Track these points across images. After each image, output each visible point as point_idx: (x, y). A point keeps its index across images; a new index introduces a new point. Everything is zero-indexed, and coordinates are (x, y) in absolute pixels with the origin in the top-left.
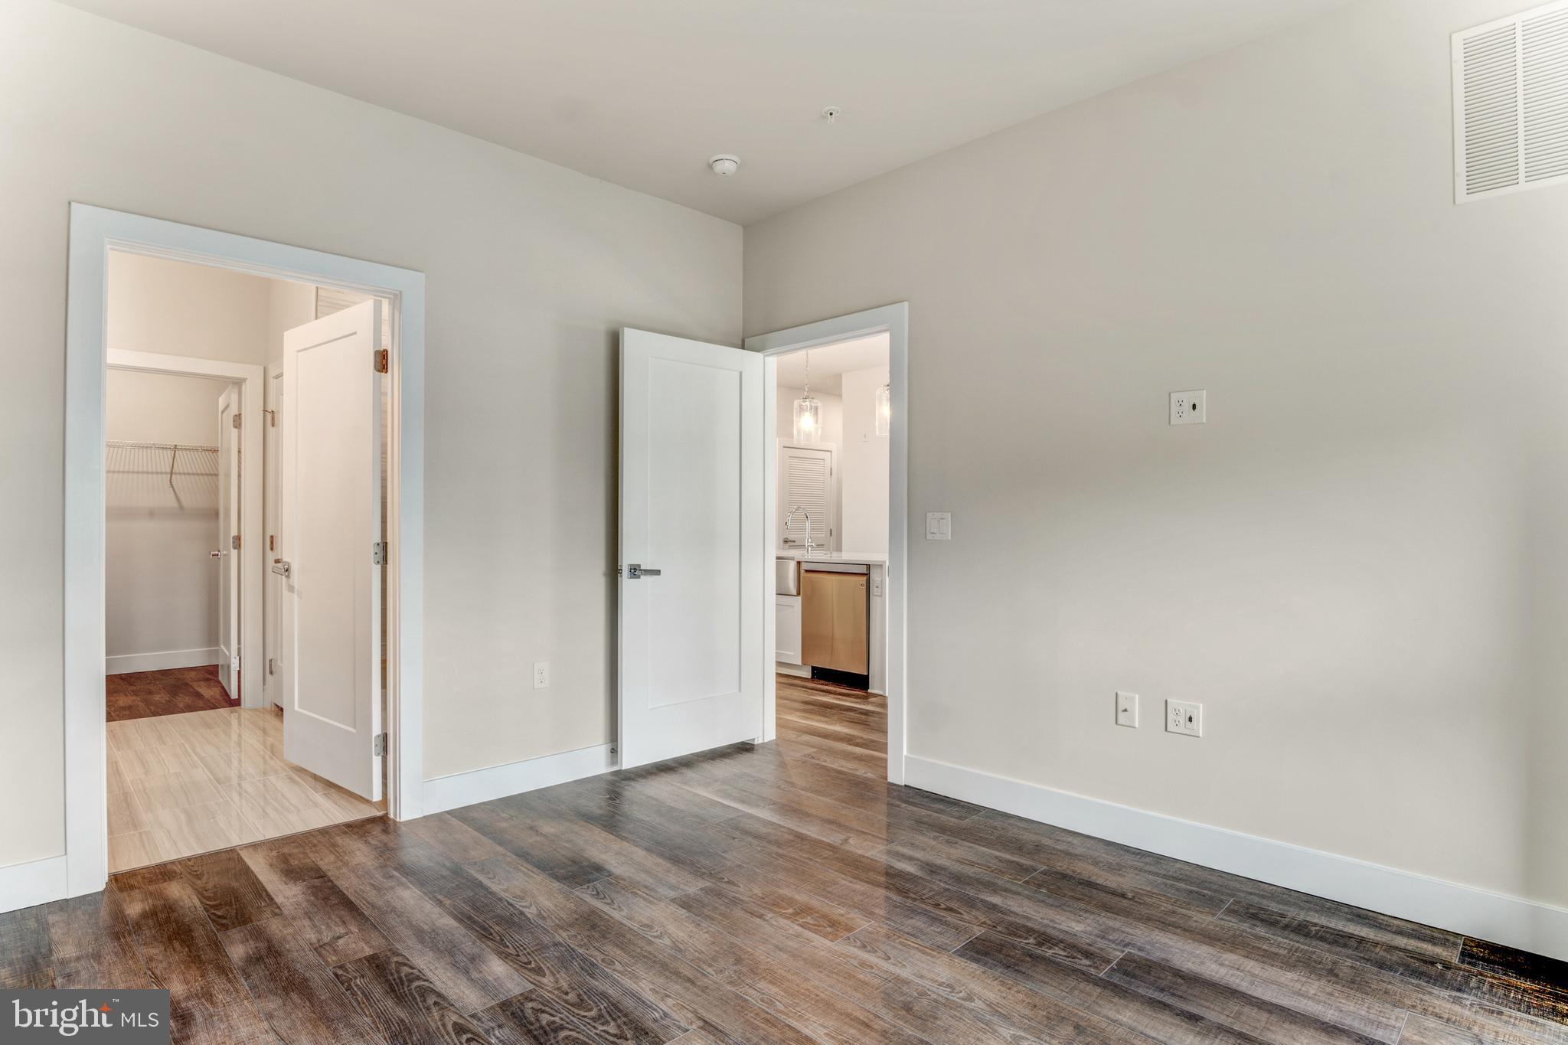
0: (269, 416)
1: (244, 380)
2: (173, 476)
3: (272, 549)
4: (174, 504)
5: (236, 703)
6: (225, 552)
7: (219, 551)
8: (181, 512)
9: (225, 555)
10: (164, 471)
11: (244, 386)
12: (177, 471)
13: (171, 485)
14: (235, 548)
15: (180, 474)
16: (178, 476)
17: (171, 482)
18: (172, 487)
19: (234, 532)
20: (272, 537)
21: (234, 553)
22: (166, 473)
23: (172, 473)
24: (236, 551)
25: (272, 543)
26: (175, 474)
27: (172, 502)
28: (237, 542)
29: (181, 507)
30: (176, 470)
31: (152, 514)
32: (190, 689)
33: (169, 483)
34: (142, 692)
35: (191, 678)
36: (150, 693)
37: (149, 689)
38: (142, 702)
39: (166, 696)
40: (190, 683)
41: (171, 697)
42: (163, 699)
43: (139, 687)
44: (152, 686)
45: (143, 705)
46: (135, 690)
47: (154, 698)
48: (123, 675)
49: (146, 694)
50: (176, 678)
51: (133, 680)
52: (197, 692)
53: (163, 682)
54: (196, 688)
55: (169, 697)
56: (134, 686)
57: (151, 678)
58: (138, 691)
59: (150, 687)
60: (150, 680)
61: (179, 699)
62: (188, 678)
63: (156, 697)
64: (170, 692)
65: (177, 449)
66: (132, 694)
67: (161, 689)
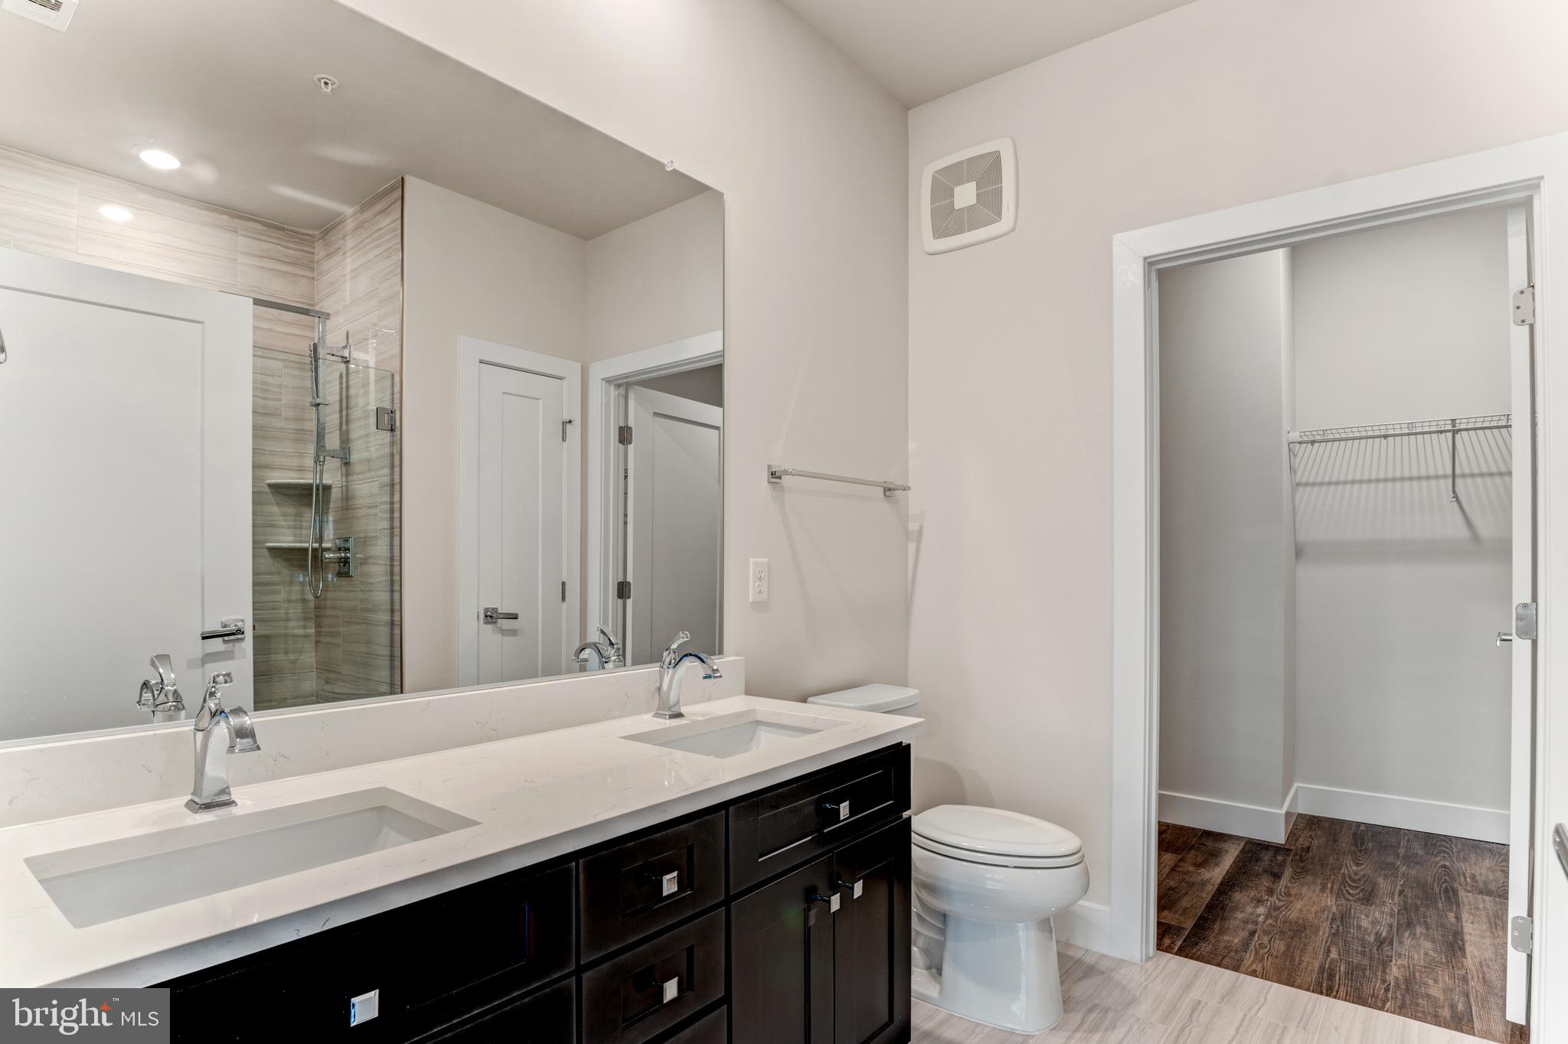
1: (1534, 184)
2: (1457, 480)
4: (1462, 532)
5: (1522, 1036)
11: (1536, 204)
12: (1467, 471)
13: (1456, 496)
14: (1523, 634)
15: (1471, 474)
16: (1464, 480)
17: (1454, 492)
18: (1458, 500)
19: (1522, 596)
21: (1521, 646)
22: (1445, 477)
23: (1454, 476)
24: (1529, 642)
26: (1460, 476)
27: (1456, 530)
29: (1475, 537)
32: (1451, 915)
33: (1452, 495)
34: (1357, 887)
35: (1473, 877)
36: (1369, 897)
37: (1375, 885)
38: (1331, 924)
39: (1389, 920)
40: (1462, 893)
41: (1395, 929)
42: (1375, 931)
43: (1362, 870)
44: (1386, 875)
45: (1327, 935)
46: (1350, 877)
47: (1363, 917)
48: (1362, 828)
49: (1360, 899)
50: (1445, 866)
51: (1370, 845)
52: (1458, 934)
53: (1413, 872)
54: (1465, 916)
55: (1391, 926)
56: (1358, 865)
57: (1402, 851)
58: (1354, 881)
59: (1381, 880)
60: (1398, 855)
61: (1408, 942)
62: (1467, 875)
63: (1367, 916)
64: (1406, 909)
65: (1459, 430)
66: (1336, 887)
67: (1397, 892)
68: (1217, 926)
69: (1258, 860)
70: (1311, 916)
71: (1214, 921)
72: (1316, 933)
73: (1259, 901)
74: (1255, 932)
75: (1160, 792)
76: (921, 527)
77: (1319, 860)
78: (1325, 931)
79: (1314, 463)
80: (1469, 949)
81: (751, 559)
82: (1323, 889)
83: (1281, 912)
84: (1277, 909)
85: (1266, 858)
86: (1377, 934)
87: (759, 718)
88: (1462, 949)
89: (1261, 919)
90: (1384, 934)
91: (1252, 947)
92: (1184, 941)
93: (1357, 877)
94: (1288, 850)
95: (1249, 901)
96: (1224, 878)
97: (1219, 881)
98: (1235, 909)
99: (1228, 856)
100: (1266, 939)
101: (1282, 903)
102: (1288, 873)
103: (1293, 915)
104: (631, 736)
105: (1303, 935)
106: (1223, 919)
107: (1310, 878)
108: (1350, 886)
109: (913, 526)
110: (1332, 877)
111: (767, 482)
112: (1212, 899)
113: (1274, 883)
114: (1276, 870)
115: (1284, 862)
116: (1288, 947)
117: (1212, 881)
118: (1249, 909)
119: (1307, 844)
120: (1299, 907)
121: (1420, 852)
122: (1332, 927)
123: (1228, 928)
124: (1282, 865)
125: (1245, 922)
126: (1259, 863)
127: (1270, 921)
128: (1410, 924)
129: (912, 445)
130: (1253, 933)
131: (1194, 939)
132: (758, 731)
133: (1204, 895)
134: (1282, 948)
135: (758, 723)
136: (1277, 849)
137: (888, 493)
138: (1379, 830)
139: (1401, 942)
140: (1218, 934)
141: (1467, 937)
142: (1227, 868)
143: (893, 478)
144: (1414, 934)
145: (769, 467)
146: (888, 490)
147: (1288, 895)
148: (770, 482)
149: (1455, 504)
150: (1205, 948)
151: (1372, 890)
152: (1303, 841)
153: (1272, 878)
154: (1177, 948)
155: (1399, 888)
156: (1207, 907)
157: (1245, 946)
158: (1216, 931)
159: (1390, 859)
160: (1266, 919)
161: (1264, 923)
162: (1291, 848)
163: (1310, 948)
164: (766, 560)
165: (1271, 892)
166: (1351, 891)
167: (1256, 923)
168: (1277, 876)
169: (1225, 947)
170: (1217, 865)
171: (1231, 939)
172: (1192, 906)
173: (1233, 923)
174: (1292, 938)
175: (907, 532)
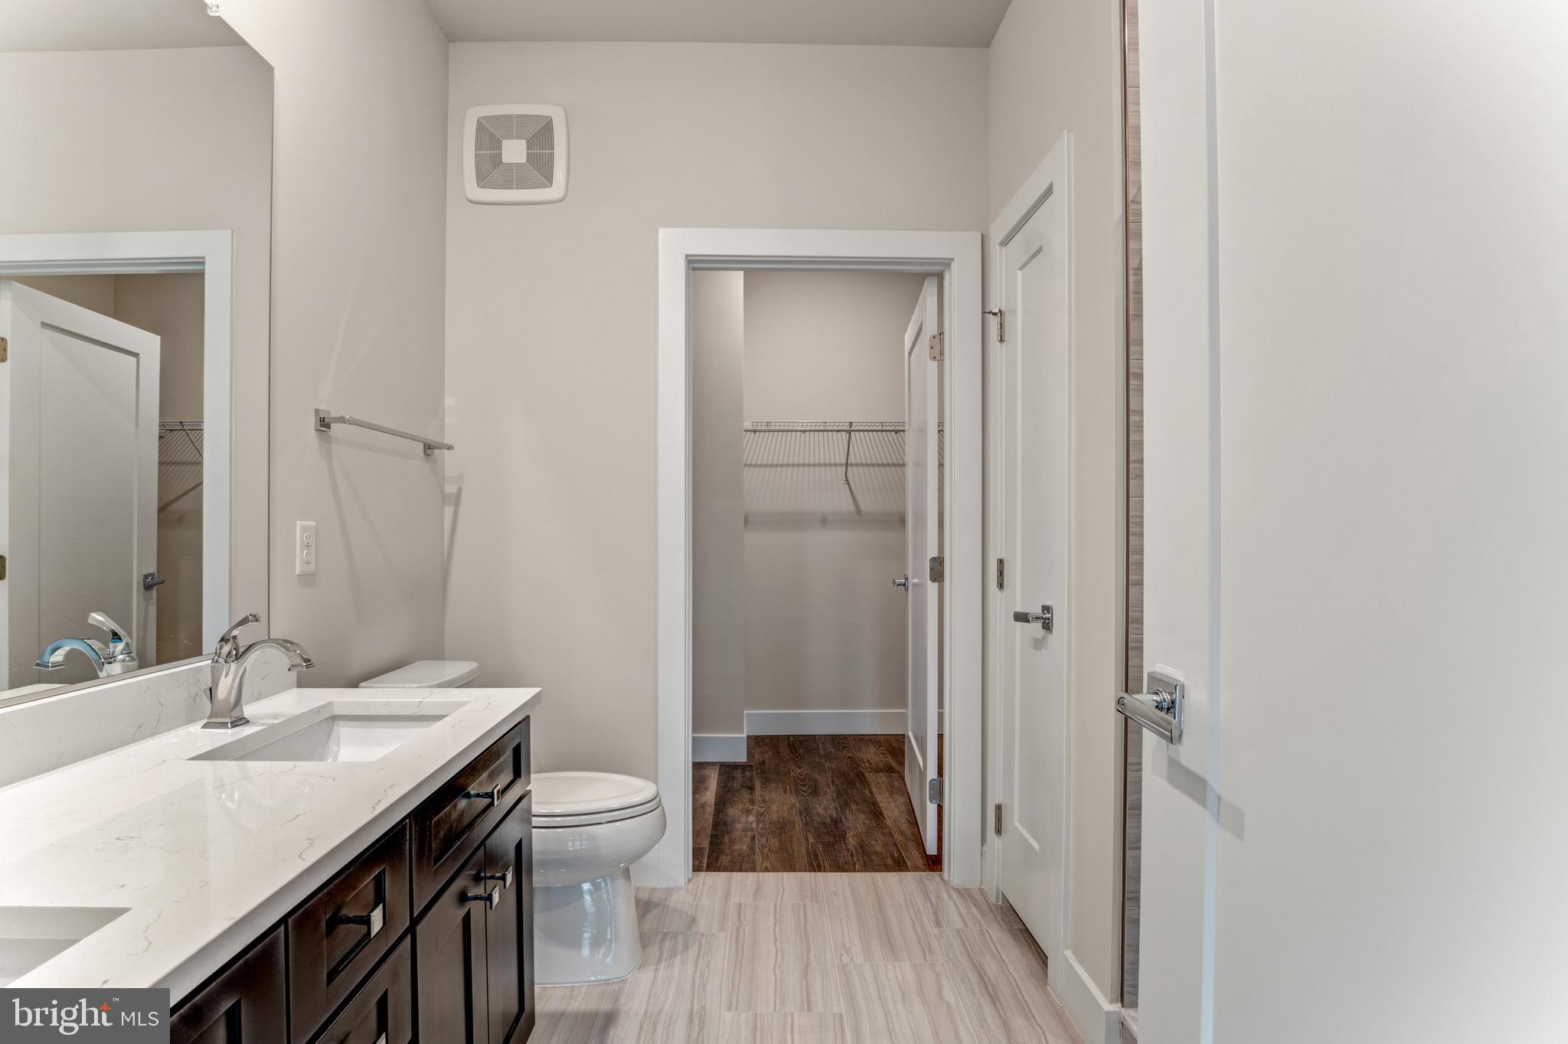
0: (993, 322)
1: (947, 263)
2: (849, 468)
3: (1001, 586)
4: (850, 507)
5: (934, 863)
6: (915, 581)
7: (907, 579)
8: (859, 518)
9: (914, 585)
10: (838, 462)
11: (947, 276)
12: (854, 462)
13: (847, 480)
14: (933, 580)
15: (857, 465)
16: (855, 468)
17: (846, 477)
18: (848, 483)
19: (932, 552)
20: (1001, 562)
21: (932, 588)
22: (841, 465)
23: (847, 465)
24: (936, 584)
25: (1001, 573)
26: (852, 465)
27: (848, 506)
28: (937, 571)
29: (859, 512)
30: (852, 460)
31: (824, 521)
32: (867, 791)
33: (845, 479)
34: (806, 785)
35: (869, 762)
36: (815, 791)
37: (815, 780)
38: (800, 816)
39: (834, 805)
40: (867, 775)
41: (839, 809)
42: (828, 815)
43: (804, 770)
44: (819, 772)
45: (801, 826)
46: (798, 778)
47: (818, 806)
48: (792, 739)
49: (810, 793)
50: (850, 757)
51: (801, 751)
52: (875, 804)
53: (834, 765)
54: (874, 790)
55: (836, 808)
56: (800, 768)
57: (821, 751)
58: (802, 781)
59: (817, 775)
60: (820, 755)
61: (850, 817)
62: (865, 761)
63: (820, 805)
64: (840, 793)
65: (853, 431)
66: (792, 788)
67: (830, 783)
68: (726, 839)
69: (734, 778)
70: (786, 814)
71: (723, 835)
72: (794, 826)
73: (747, 812)
74: (754, 837)
75: (695, 735)
76: (460, 490)
77: (774, 769)
78: (799, 825)
79: (756, 449)
80: (885, 813)
81: (298, 522)
82: (785, 791)
83: (766, 816)
84: (762, 814)
85: (738, 776)
86: (830, 816)
87: (338, 711)
88: (882, 814)
89: (754, 825)
90: (835, 815)
91: (757, 849)
92: (708, 858)
93: (802, 777)
94: (751, 766)
95: (741, 813)
96: (716, 799)
97: (713, 802)
98: (733, 822)
99: (711, 780)
100: (764, 840)
101: (763, 810)
102: (758, 785)
103: (774, 817)
104: (199, 755)
105: (786, 830)
106: (729, 832)
107: (773, 786)
108: (801, 785)
109: (450, 489)
110: (788, 781)
111: (314, 430)
112: (714, 818)
113: (751, 794)
114: (749, 784)
115: (751, 776)
116: (781, 842)
117: (709, 804)
118: (743, 820)
119: (761, 759)
120: (775, 809)
121: (832, 750)
122: (802, 819)
123: (735, 839)
124: (751, 779)
125: (745, 830)
126: (735, 781)
127: (761, 825)
128: (846, 805)
129: (449, 402)
130: (753, 838)
131: (714, 855)
132: (335, 728)
133: (707, 816)
134: (777, 844)
135: (335, 718)
136: (743, 767)
137: (429, 452)
138: (802, 739)
139: (847, 819)
140: (729, 846)
141: (881, 805)
142: (715, 790)
143: (431, 436)
144: (852, 811)
145: (317, 411)
146: (429, 448)
147: (764, 801)
148: (318, 430)
149: (847, 486)
150: (725, 860)
151: (816, 783)
152: (758, 758)
153: (749, 791)
154: (705, 866)
155: (830, 779)
156: (713, 826)
157: (752, 849)
158: (728, 843)
159: (817, 759)
160: (758, 824)
161: (757, 827)
162: (753, 764)
163: (795, 839)
164: (314, 523)
165: (752, 802)
166: (803, 789)
167: (752, 830)
168: (751, 789)
169: (740, 855)
170: (706, 789)
171: (740, 846)
172: (702, 827)
173: (737, 834)
174: (780, 835)
175: (443, 494)
